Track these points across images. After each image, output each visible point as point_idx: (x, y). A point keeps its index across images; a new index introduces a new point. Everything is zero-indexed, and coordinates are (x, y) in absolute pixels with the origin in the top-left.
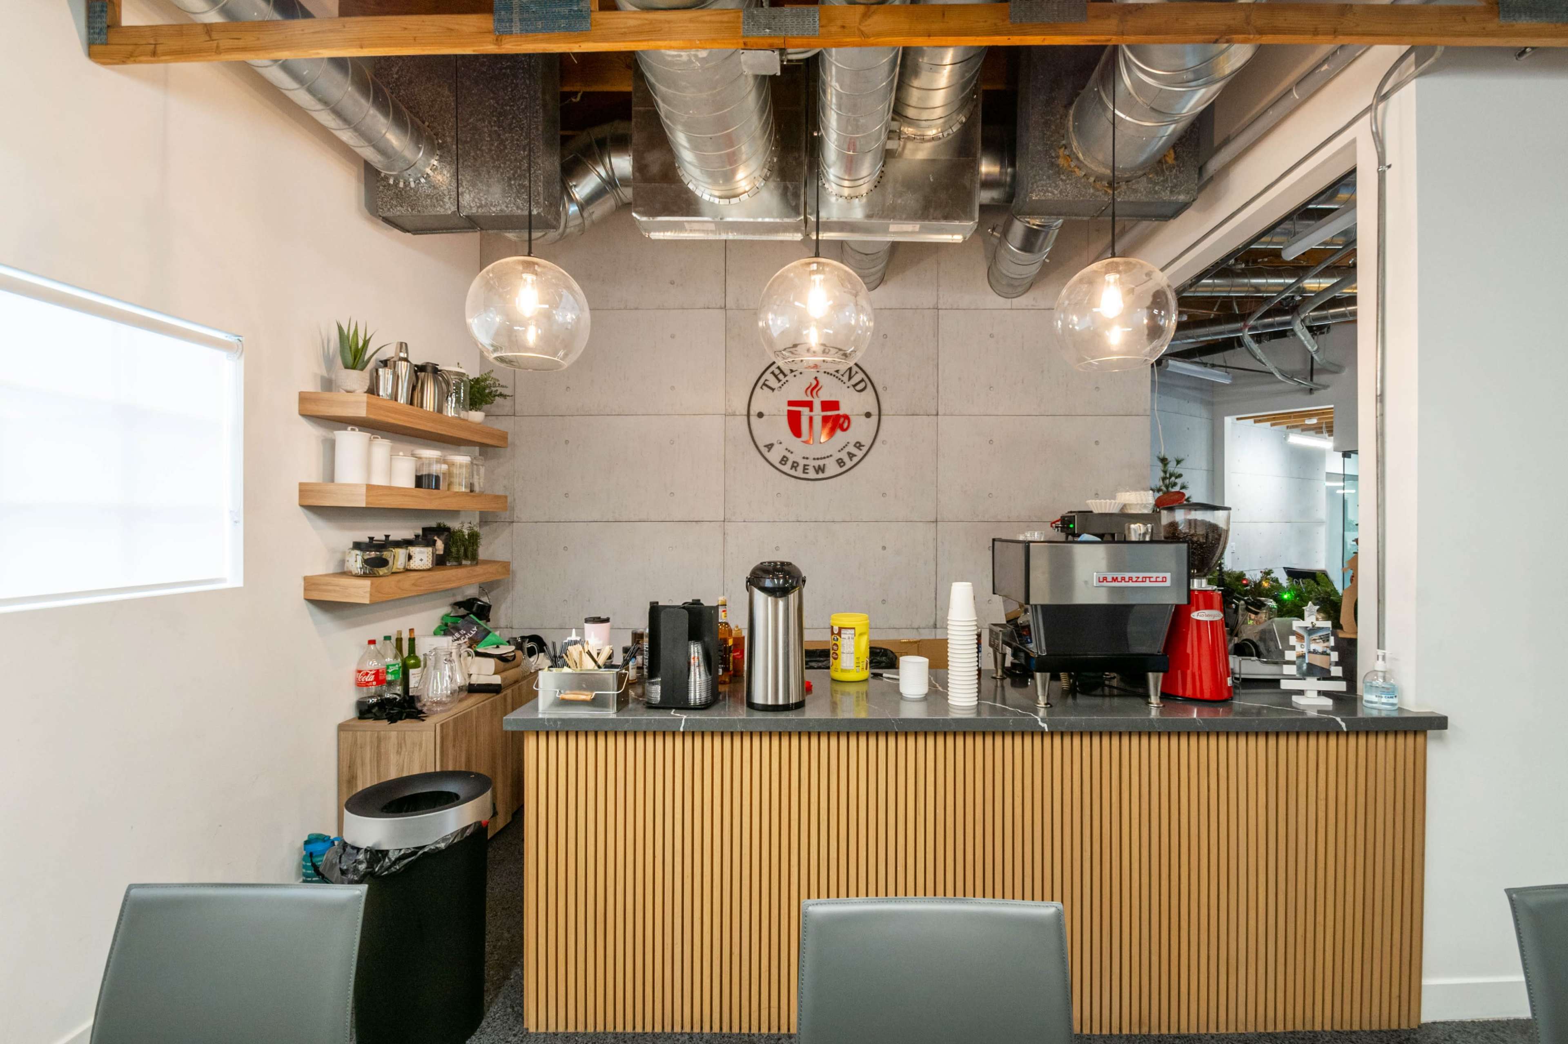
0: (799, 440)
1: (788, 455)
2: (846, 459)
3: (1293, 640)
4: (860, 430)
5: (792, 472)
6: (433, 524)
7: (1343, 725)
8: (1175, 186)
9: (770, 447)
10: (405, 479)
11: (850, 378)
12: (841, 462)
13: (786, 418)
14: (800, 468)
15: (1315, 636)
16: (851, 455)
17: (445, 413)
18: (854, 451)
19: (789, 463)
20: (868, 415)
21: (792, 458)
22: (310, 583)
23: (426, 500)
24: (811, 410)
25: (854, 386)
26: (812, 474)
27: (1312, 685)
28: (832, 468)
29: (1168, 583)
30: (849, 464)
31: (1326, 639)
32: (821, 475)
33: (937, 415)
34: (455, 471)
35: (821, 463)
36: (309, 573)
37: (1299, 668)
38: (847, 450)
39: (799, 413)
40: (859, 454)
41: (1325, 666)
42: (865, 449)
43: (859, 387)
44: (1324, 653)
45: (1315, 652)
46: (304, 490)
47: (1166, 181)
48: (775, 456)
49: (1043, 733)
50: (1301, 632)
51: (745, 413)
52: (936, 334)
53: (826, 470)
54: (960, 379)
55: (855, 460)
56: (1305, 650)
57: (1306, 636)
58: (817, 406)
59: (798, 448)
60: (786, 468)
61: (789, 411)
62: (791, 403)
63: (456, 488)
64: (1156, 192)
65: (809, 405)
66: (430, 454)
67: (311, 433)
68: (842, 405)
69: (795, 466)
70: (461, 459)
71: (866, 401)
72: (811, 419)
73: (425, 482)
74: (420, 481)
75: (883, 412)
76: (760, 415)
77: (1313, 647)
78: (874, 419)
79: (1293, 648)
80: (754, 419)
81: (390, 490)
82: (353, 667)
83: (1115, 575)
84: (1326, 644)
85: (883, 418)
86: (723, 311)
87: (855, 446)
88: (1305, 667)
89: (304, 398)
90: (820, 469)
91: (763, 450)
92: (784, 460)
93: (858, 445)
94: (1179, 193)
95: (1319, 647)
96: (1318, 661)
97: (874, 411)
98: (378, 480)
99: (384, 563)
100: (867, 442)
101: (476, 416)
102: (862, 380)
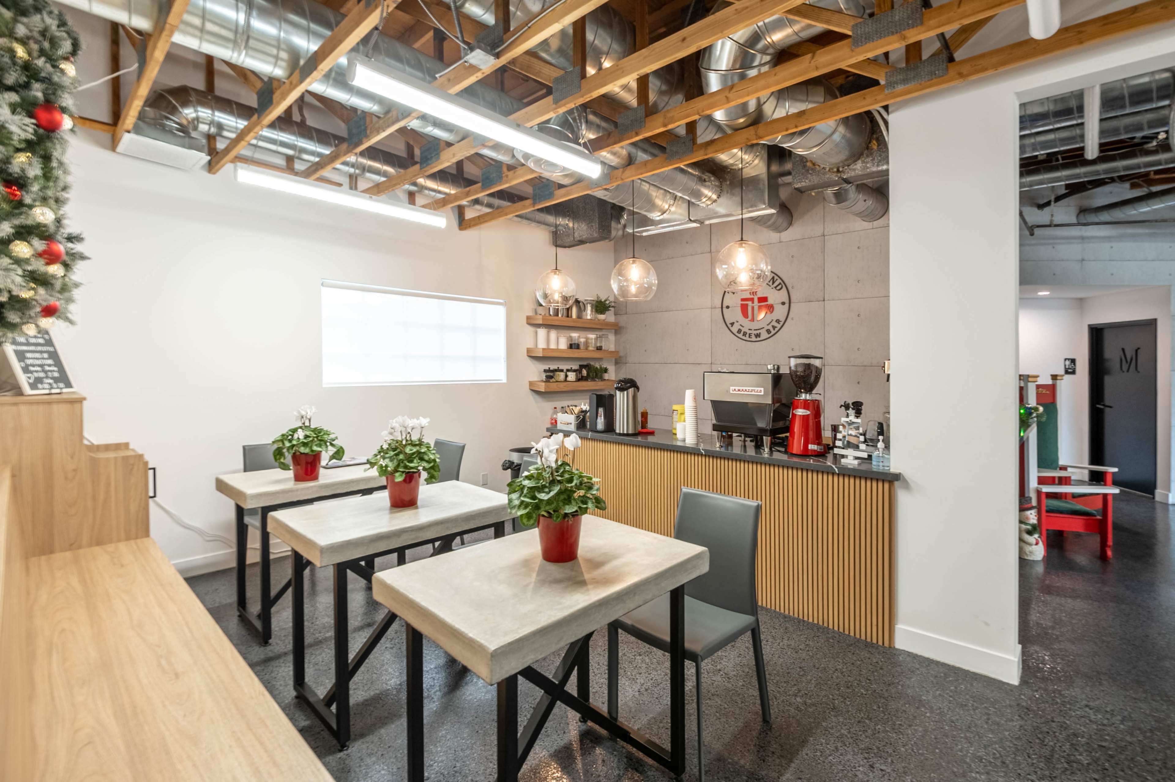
0: (747, 320)
1: (741, 328)
2: (771, 329)
3: (841, 428)
4: (780, 312)
5: (744, 338)
6: (585, 363)
7: (836, 470)
8: (880, 161)
9: (732, 324)
10: (563, 345)
11: (773, 283)
12: (768, 331)
13: (740, 308)
14: (747, 335)
15: (851, 427)
16: (774, 327)
17: (584, 317)
18: (776, 324)
19: (742, 333)
20: (783, 303)
21: (743, 330)
22: (531, 384)
23: (575, 353)
24: (753, 303)
25: (776, 287)
26: (754, 338)
27: (850, 453)
28: (764, 335)
29: (762, 393)
30: (773, 332)
31: (857, 428)
32: (758, 339)
33: (824, 300)
34: (590, 341)
35: (758, 332)
36: (531, 380)
37: (843, 443)
38: (772, 324)
39: (747, 305)
40: (779, 326)
41: (856, 443)
42: (782, 323)
43: (778, 288)
44: (856, 436)
45: (851, 435)
46: (529, 350)
47: (874, 159)
48: (735, 329)
49: (702, 455)
50: (845, 424)
51: (720, 306)
52: (823, 252)
53: (761, 336)
54: (838, 277)
55: (777, 329)
56: (846, 434)
57: (847, 426)
58: (756, 300)
59: (747, 325)
60: (740, 335)
61: (742, 305)
62: (743, 300)
63: (590, 348)
64: (868, 168)
65: (752, 300)
66: (575, 335)
67: (531, 329)
68: (769, 299)
69: (745, 334)
70: (592, 336)
71: (782, 295)
72: (753, 308)
73: (573, 346)
74: (571, 346)
75: (792, 301)
76: (728, 307)
77: (850, 432)
78: (787, 305)
79: (840, 432)
80: (725, 309)
81: (557, 350)
82: (549, 417)
83: (739, 388)
84: (857, 431)
85: (792, 305)
86: (709, 254)
87: (776, 321)
88: (846, 442)
89: (528, 318)
90: (758, 335)
91: (729, 326)
92: (739, 331)
93: (778, 321)
94: (883, 165)
95: (853, 432)
96: (853, 440)
97: (787, 301)
98: (553, 346)
99: (552, 377)
100: (782, 319)
101: (602, 317)
102: (780, 284)
